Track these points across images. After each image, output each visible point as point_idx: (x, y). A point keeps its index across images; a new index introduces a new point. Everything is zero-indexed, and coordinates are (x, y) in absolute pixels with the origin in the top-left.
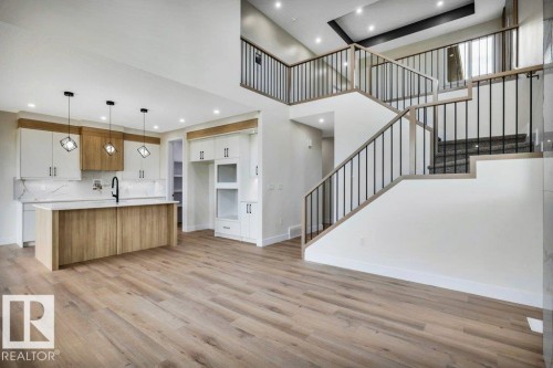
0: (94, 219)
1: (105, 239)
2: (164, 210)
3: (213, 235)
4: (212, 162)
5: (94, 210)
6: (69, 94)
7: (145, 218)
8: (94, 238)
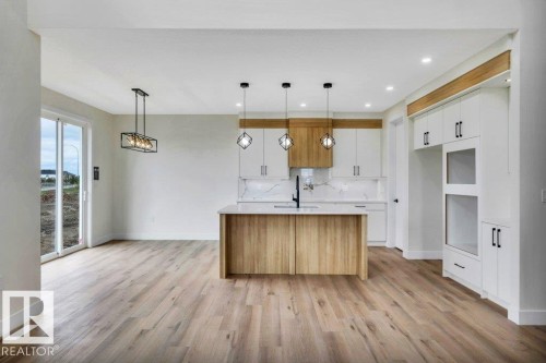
0: (265, 227)
1: (277, 252)
2: (352, 222)
3: (439, 273)
4: (439, 148)
5: (265, 216)
6: (245, 85)
7: (326, 232)
8: (265, 248)
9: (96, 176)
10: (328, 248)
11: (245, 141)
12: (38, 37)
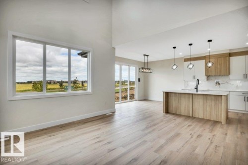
0: (181, 98)
1: (185, 107)
6: (175, 48)
7: (207, 102)
8: (181, 105)
9: (139, 80)
10: (208, 108)
11: (175, 67)
12: (115, 48)
